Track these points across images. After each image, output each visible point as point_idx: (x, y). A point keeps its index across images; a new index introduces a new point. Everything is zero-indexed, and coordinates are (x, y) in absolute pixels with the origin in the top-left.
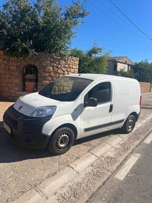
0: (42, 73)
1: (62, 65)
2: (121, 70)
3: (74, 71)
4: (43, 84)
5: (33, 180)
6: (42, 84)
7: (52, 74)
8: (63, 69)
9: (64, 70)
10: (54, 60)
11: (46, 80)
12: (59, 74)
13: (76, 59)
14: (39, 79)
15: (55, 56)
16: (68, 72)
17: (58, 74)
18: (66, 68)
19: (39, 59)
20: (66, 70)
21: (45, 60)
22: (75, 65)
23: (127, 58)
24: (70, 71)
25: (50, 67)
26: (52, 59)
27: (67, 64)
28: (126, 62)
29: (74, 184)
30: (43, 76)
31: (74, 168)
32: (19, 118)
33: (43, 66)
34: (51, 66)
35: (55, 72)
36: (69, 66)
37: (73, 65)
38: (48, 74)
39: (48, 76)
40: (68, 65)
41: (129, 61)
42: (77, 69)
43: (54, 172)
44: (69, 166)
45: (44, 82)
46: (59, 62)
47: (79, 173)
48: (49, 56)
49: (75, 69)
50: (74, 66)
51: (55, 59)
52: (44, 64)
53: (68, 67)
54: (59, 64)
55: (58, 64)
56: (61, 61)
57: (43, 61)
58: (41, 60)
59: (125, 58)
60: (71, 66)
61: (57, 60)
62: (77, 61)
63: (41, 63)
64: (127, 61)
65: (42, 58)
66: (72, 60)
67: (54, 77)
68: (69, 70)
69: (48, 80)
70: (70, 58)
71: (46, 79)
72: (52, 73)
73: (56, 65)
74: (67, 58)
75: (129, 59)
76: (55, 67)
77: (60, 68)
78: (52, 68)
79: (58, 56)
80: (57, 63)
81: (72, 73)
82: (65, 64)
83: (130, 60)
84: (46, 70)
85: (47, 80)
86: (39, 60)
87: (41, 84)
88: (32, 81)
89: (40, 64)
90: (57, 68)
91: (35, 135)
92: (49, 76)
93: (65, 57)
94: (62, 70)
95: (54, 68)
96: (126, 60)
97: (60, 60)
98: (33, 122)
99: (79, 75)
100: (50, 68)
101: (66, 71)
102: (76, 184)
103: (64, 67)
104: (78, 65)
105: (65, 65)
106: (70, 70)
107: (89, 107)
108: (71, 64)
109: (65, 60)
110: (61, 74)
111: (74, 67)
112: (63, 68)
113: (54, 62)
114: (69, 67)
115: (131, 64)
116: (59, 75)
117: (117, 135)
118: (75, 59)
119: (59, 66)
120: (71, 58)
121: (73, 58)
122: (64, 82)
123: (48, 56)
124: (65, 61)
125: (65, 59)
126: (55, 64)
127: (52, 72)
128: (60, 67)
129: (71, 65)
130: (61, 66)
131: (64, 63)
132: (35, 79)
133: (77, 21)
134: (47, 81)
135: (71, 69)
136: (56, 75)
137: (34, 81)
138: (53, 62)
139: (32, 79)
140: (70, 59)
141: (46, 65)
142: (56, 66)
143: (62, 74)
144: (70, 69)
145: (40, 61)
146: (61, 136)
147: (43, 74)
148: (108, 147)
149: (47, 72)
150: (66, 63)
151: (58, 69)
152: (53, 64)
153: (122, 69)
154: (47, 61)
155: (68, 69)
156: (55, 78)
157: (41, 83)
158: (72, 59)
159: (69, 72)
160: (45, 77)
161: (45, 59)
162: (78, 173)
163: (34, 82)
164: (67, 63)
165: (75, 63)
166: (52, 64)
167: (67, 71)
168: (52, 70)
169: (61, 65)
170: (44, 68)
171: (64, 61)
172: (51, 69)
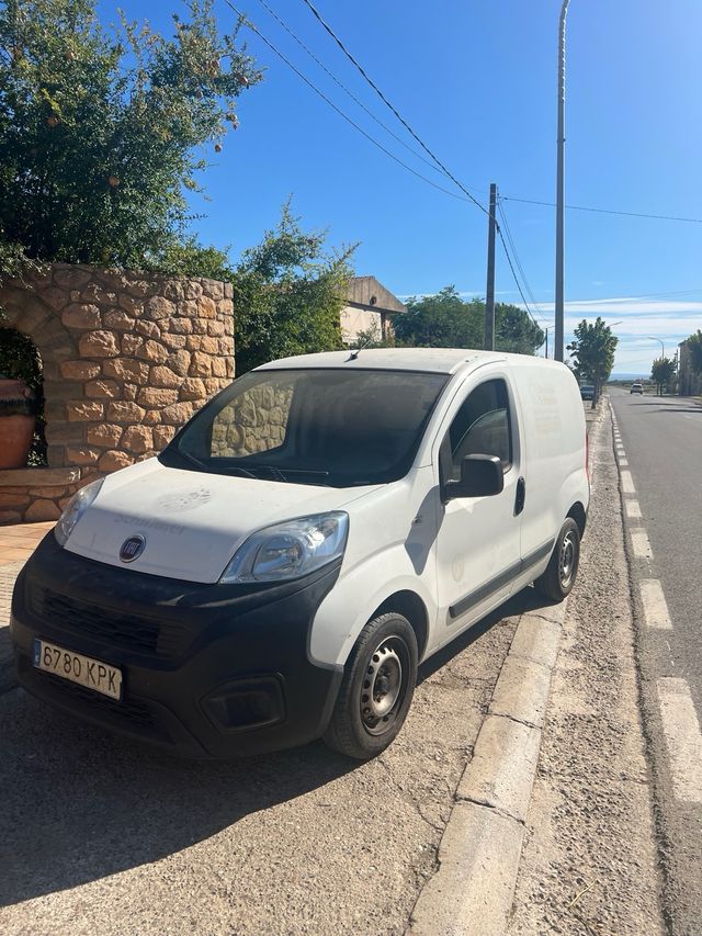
0: (63, 367)
1: (163, 322)
2: (362, 335)
3: (220, 346)
4: (73, 419)
5: (358, 915)
6: (68, 423)
7: (118, 366)
8: (169, 338)
9: (173, 344)
10: (123, 297)
11: (89, 401)
12: (151, 367)
13: (219, 289)
14: (49, 398)
15: (124, 280)
16: (192, 351)
17: (144, 367)
18: (183, 334)
19: (43, 298)
20: (183, 344)
21: (73, 298)
22: (221, 317)
23: (376, 282)
24: (202, 349)
25: (102, 333)
26: (110, 295)
27: (183, 317)
28: (373, 300)
29: (546, 881)
30: (72, 381)
31: (492, 802)
32: (164, 603)
33: (65, 328)
34: (106, 328)
35: (129, 357)
36: (193, 323)
37: (209, 318)
38: (96, 371)
39: (96, 379)
40: (191, 318)
41: (384, 296)
42: (230, 335)
43: (421, 847)
44: (466, 799)
45: (81, 412)
46: (146, 305)
47: (524, 819)
48: (95, 278)
49: (220, 337)
50: (215, 322)
51: (126, 291)
52: (70, 320)
53: (190, 329)
54: (147, 316)
55: (141, 317)
56: (155, 300)
57: (68, 305)
58: (53, 303)
59: (365, 285)
60: (204, 323)
61: (136, 298)
62: (225, 297)
63: (54, 316)
64: (377, 296)
65: (59, 292)
66: (203, 294)
67: (129, 382)
68: (194, 341)
69: (99, 399)
70: (194, 285)
71: (89, 394)
72: (118, 361)
73: (134, 321)
74: (180, 284)
75: (384, 289)
76: (129, 333)
77: (154, 337)
78: (113, 340)
79: (141, 278)
80: (137, 312)
81: (212, 355)
82: (177, 315)
83: (388, 293)
84: (85, 351)
85: (94, 400)
86: (41, 302)
87: (64, 422)
88: (14, 413)
89: (50, 319)
90: (141, 335)
91: (278, 678)
92: (102, 380)
93: (171, 282)
94: (165, 344)
95: (126, 337)
96: (373, 293)
97: (151, 297)
98: (255, 611)
99: (354, 357)
100: (102, 337)
101: (185, 348)
102: (553, 877)
103: (172, 331)
104: (231, 320)
105: (174, 320)
106: (202, 345)
107: (458, 499)
108: (201, 314)
109: (173, 295)
110: (159, 365)
111: (217, 327)
112: (167, 334)
113: (122, 305)
114: (197, 330)
115: (393, 309)
116: (150, 370)
117: (531, 613)
118: (217, 291)
119: (147, 328)
120: (201, 283)
121: (208, 287)
122: (178, 402)
123: (89, 277)
124: (175, 301)
125: (174, 289)
126: (127, 318)
127: (117, 357)
128: (154, 332)
129: (201, 320)
130: (160, 326)
131: (170, 311)
132: (29, 402)
133: (215, 111)
134: (95, 407)
135: (206, 337)
136: (138, 372)
137: (25, 409)
138: (118, 308)
139: (12, 403)
140: (197, 291)
141: (80, 327)
142: (134, 329)
143: (167, 364)
144: (200, 337)
145: (48, 307)
146: (376, 659)
147: (71, 372)
148: (537, 672)
149: (88, 359)
150: (180, 311)
151: (146, 339)
152: (120, 319)
153: (364, 331)
154: (88, 303)
155: (191, 337)
156: (131, 386)
157: (66, 414)
158: (205, 289)
159: (196, 354)
160: (84, 383)
161: (75, 295)
162: (523, 823)
163: (25, 415)
164: (185, 308)
165: (218, 309)
166: (112, 317)
167: (187, 347)
168: (114, 346)
169: (156, 321)
170: (75, 338)
171: (167, 302)
172: (110, 344)
